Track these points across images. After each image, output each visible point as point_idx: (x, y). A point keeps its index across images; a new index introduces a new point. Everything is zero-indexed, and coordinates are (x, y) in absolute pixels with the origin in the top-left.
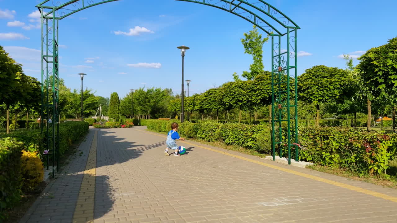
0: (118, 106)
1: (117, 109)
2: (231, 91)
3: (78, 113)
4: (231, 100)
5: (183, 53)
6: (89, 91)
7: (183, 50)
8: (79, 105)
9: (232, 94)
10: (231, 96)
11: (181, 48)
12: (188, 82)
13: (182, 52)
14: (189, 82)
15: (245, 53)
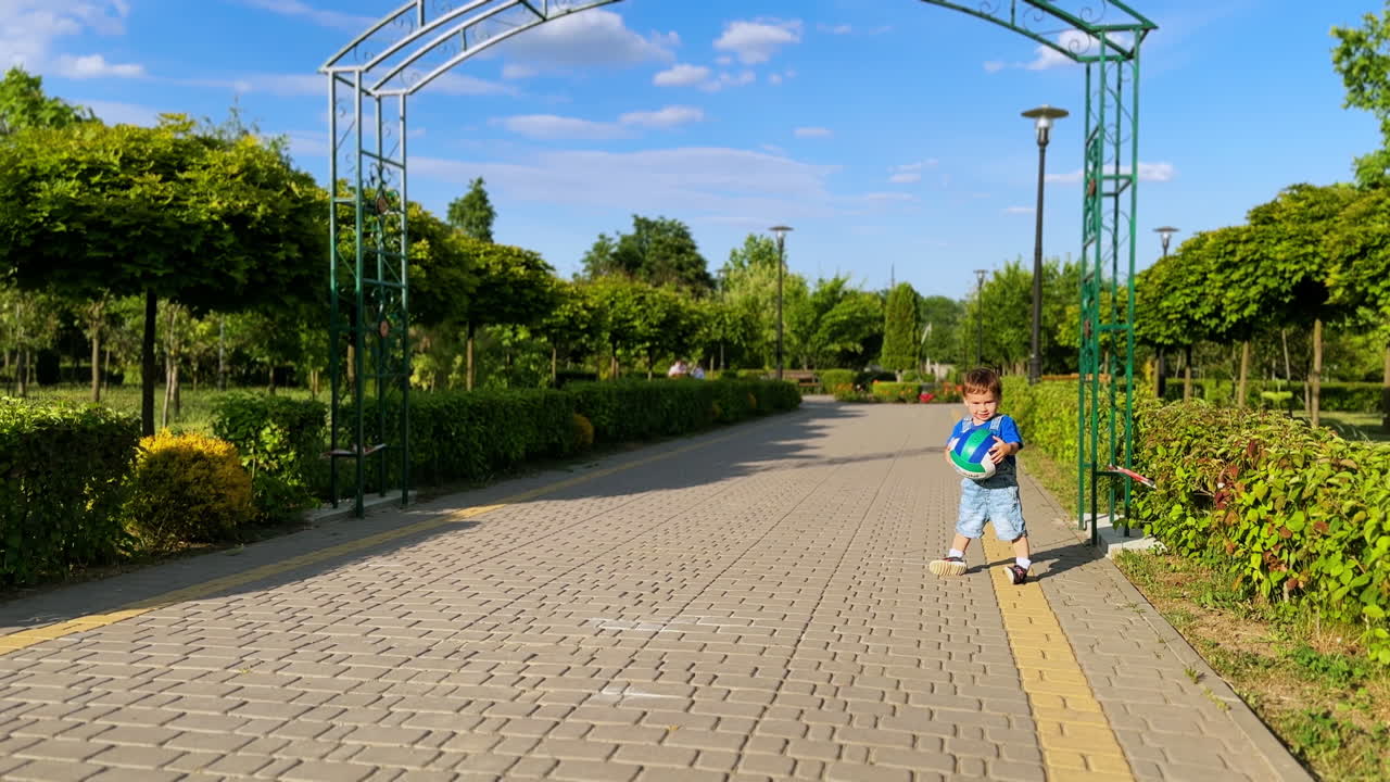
0: (914, 330)
1: (911, 340)
2: (1192, 267)
3: (809, 350)
4: (1194, 305)
5: (1043, 132)
6: (843, 282)
7: (1043, 122)
8: (811, 327)
9: (1192, 279)
10: (1191, 288)
11: (1035, 114)
12: (1166, 235)
13: (1040, 130)
14: (1170, 237)
15: (1347, 106)
